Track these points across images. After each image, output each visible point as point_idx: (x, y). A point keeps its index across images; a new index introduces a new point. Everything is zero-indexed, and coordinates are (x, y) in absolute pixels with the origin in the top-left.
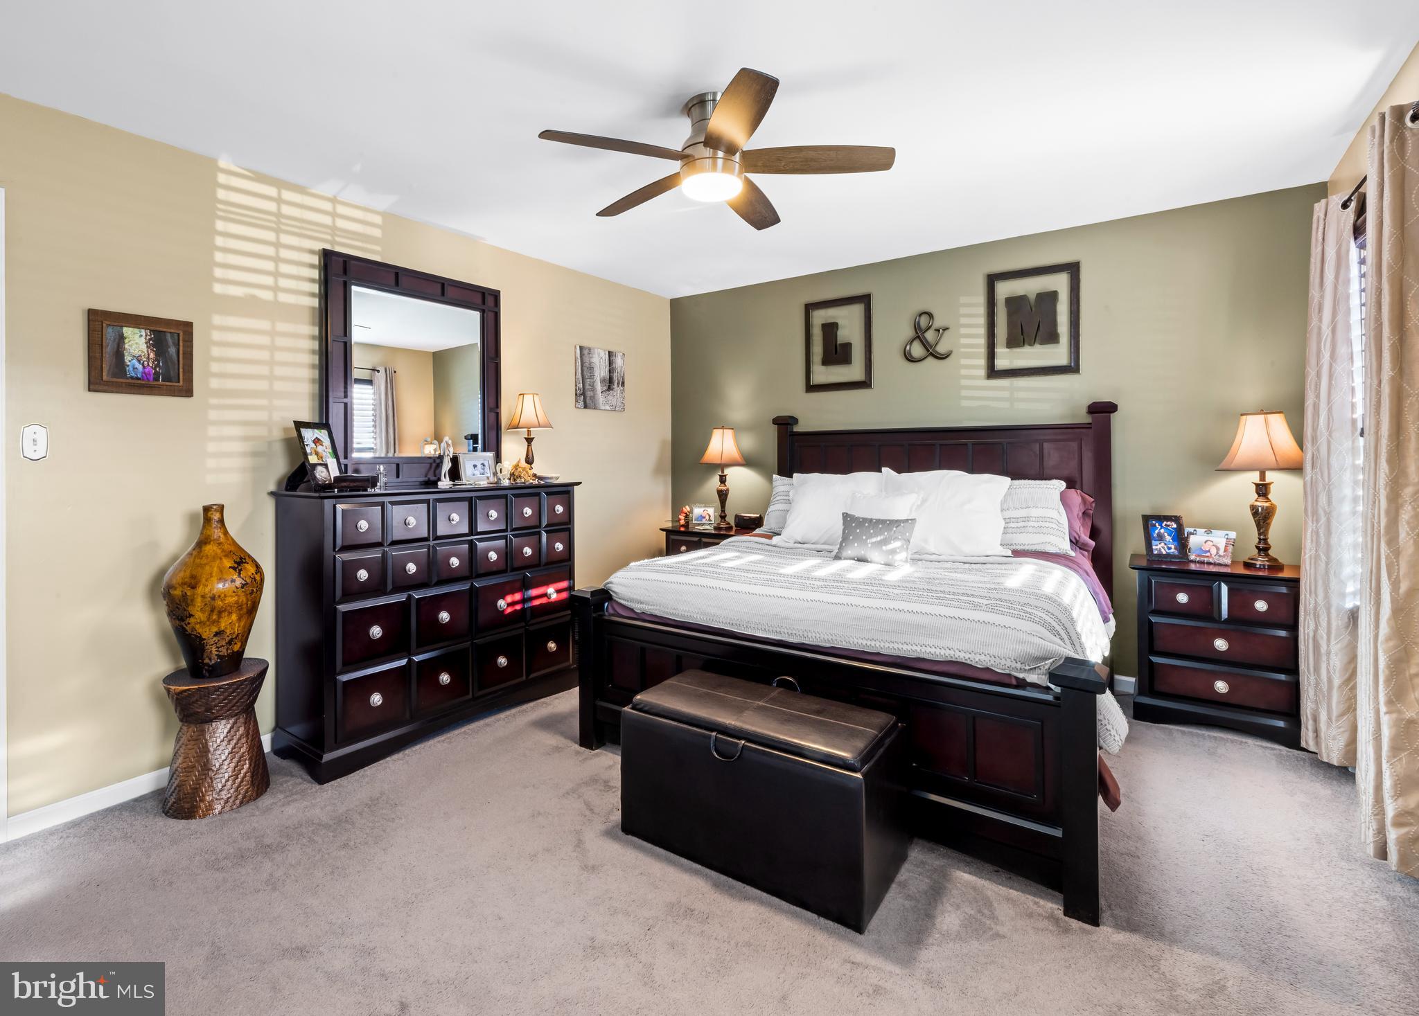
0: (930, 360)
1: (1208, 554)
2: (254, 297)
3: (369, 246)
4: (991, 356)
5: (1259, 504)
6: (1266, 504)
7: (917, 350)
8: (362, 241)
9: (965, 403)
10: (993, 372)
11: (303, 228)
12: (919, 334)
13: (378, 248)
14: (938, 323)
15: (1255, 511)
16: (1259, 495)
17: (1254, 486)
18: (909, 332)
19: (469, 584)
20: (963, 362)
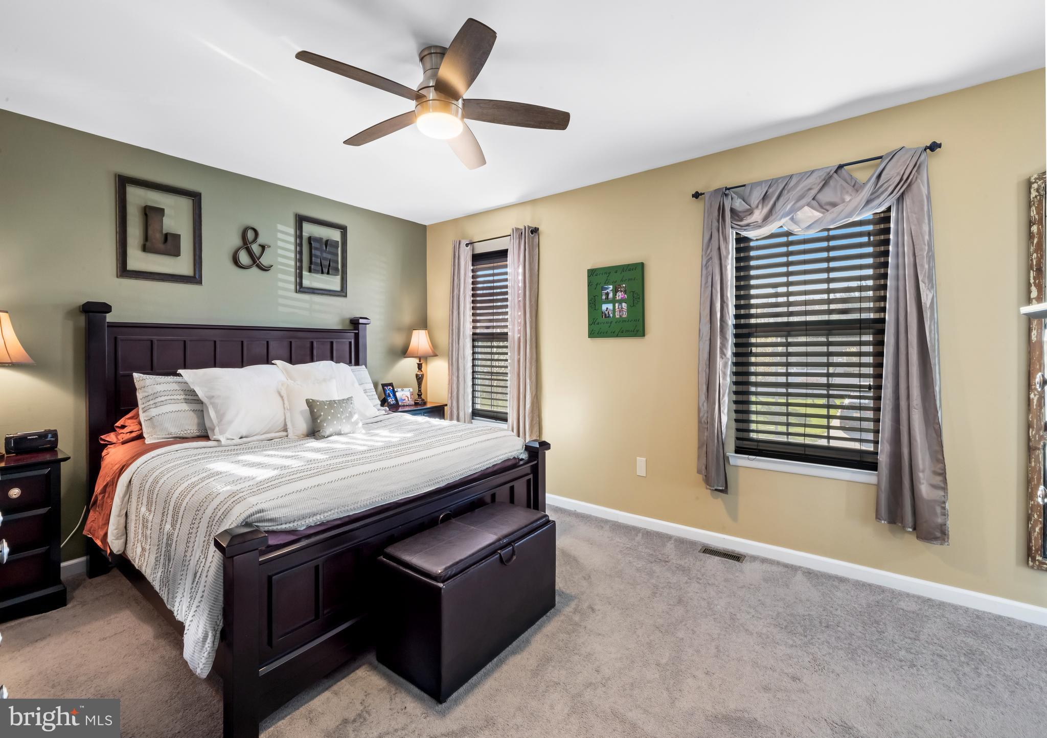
0: (255, 269)
1: (405, 401)
4: (300, 276)
5: (418, 373)
6: (421, 373)
7: (244, 258)
9: (281, 309)
10: (300, 288)
12: (246, 245)
14: (261, 240)
15: (417, 375)
16: (419, 369)
17: (417, 365)
18: (237, 241)
20: (280, 276)
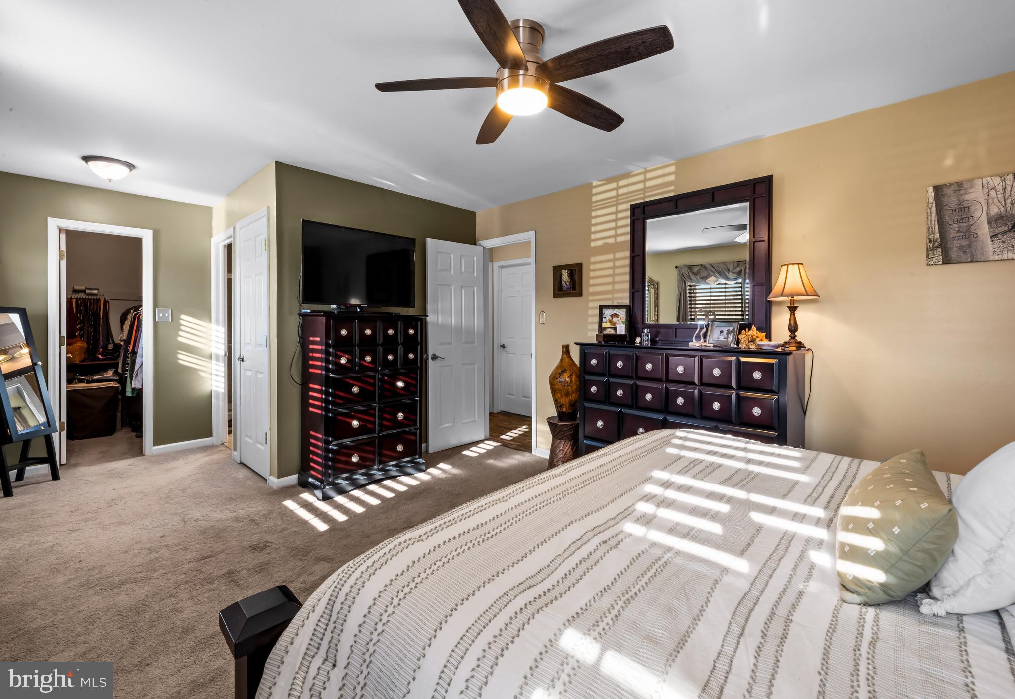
2: (606, 244)
3: (666, 189)
8: (661, 188)
11: (628, 197)
13: (672, 188)
19: (663, 416)
